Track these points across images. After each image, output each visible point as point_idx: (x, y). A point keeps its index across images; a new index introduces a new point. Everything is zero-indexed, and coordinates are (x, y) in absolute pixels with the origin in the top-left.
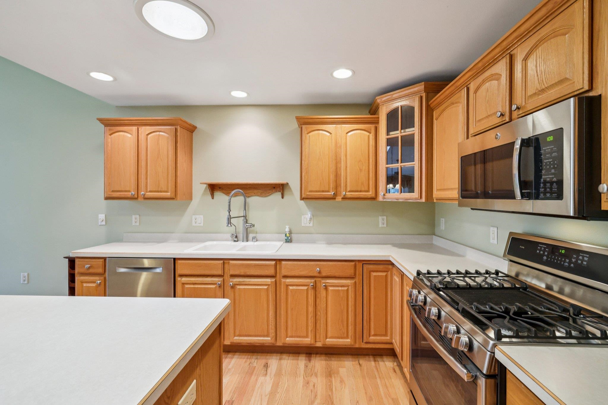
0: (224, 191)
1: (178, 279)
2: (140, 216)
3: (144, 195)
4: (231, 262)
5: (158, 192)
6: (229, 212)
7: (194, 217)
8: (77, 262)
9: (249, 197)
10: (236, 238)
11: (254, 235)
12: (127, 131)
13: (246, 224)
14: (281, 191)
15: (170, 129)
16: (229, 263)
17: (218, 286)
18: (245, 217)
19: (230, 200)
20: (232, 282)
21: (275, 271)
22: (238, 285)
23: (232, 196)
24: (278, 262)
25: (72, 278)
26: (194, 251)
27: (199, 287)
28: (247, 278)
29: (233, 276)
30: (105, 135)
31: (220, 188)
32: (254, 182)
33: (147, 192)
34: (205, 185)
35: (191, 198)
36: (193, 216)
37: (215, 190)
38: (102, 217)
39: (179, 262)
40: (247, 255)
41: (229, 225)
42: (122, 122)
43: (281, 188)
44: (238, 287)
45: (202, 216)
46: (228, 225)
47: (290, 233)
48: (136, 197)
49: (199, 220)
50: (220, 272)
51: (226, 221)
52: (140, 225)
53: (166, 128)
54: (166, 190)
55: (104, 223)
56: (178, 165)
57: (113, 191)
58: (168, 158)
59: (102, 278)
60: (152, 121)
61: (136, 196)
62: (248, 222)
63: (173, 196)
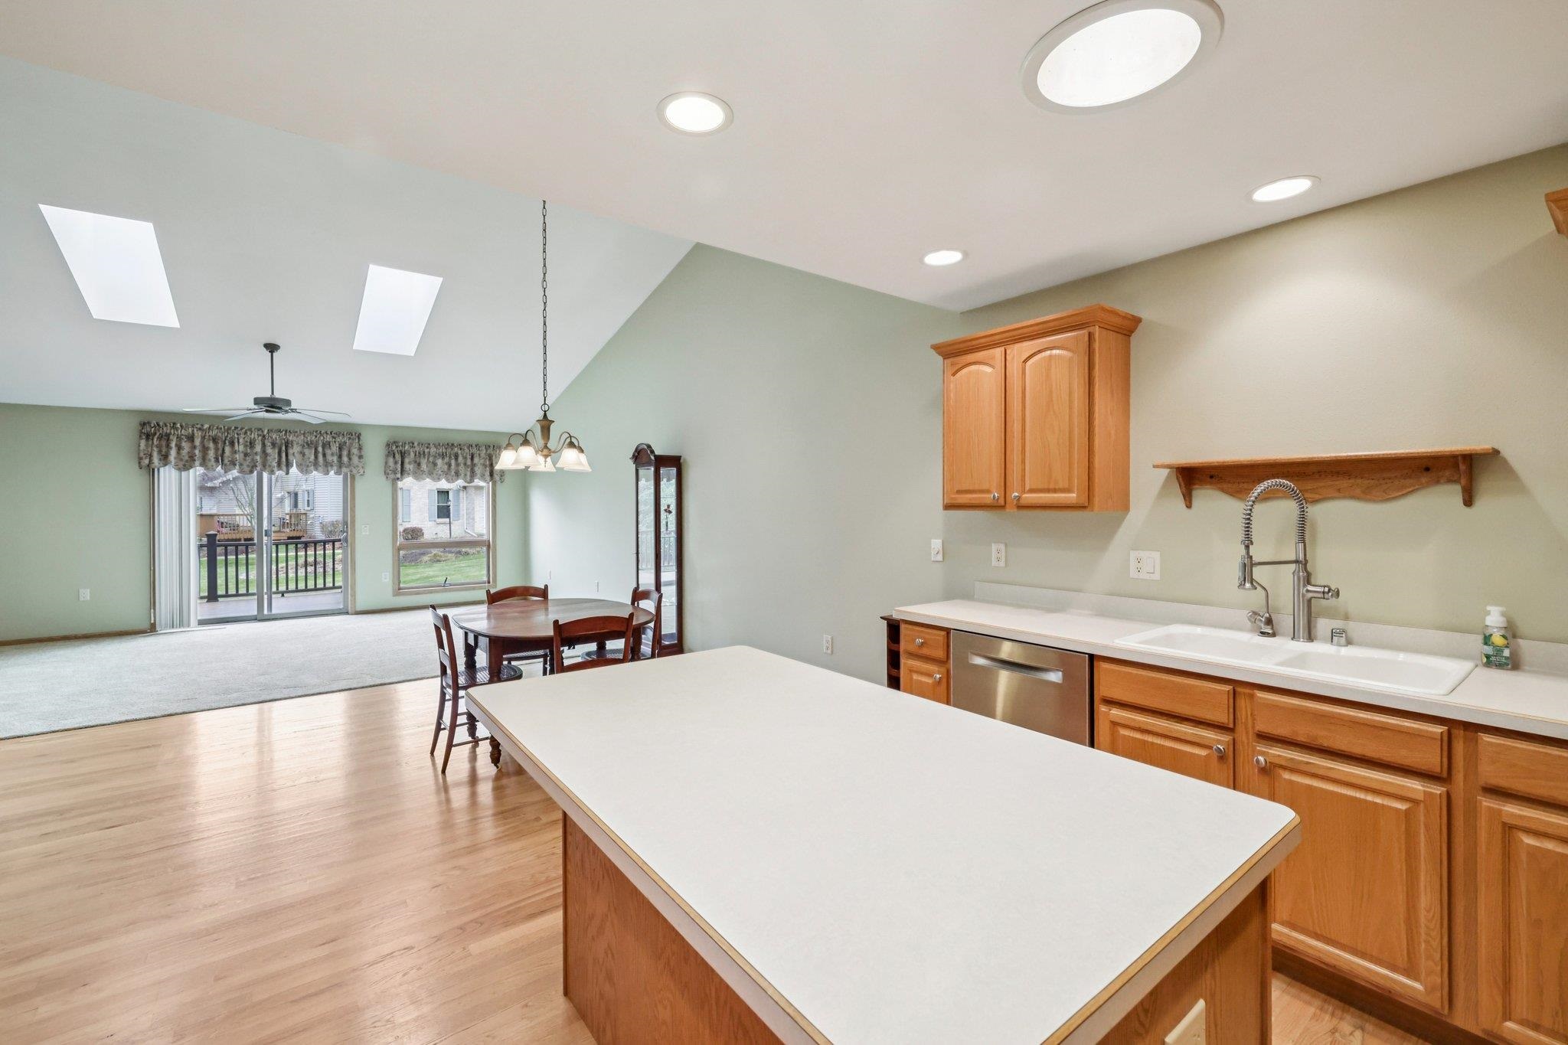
0: (1225, 486)
1: (1102, 709)
2: (1006, 545)
3: (1019, 498)
4: (1260, 694)
5: (1048, 491)
6: (1247, 547)
7: (1133, 555)
8: (904, 630)
9: (1315, 501)
10: (1268, 626)
11: (1338, 624)
12: (986, 361)
13: (1304, 586)
14: (1463, 481)
15: (1076, 337)
16: (1252, 696)
17: (1216, 754)
18: (1302, 563)
19: (1251, 510)
20: (1263, 754)
21: (1445, 760)
22: (1285, 768)
23: (1256, 498)
24: (1459, 733)
25: (894, 660)
26: (1140, 643)
27: (1159, 742)
28: (1317, 755)
29: (1264, 737)
30: (944, 377)
31: (1211, 477)
32: (1337, 455)
33: (1024, 492)
34: (1166, 471)
35: (1126, 507)
36: (1132, 553)
37: (1195, 485)
38: (937, 544)
39: (1104, 666)
40: (1318, 683)
41: (1248, 585)
42: (974, 343)
43: (1462, 467)
44: (1287, 775)
45: (1156, 555)
46: (1242, 585)
47: (1511, 632)
48: (1003, 503)
49: (1148, 565)
50: (1222, 717)
51: (1236, 573)
52: (1006, 566)
53: (1066, 338)
54: (1066, 486)
55: (940, 558)
56: (1097, 422)
57: (959, 492)
58: (1071, 408)
59: (943, 670)
60: (1036, 328)
61: (1001, 502)
62: (1313, 581)
63: (1083, 500)
